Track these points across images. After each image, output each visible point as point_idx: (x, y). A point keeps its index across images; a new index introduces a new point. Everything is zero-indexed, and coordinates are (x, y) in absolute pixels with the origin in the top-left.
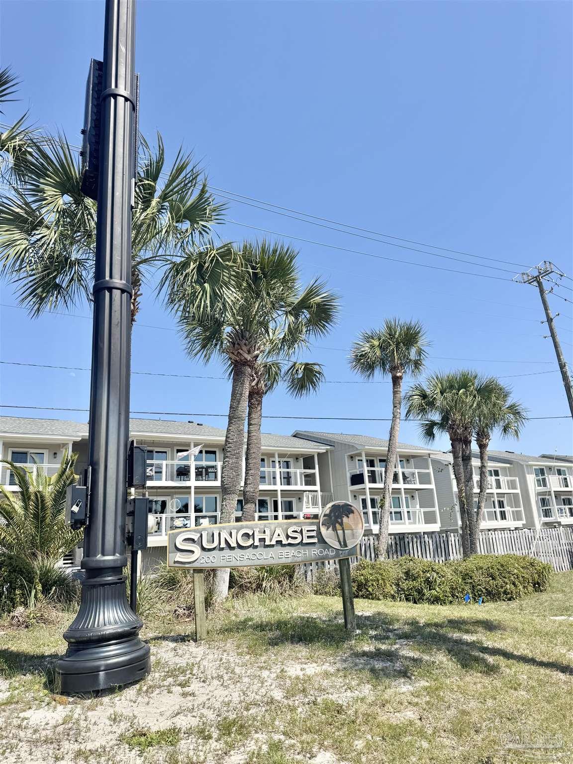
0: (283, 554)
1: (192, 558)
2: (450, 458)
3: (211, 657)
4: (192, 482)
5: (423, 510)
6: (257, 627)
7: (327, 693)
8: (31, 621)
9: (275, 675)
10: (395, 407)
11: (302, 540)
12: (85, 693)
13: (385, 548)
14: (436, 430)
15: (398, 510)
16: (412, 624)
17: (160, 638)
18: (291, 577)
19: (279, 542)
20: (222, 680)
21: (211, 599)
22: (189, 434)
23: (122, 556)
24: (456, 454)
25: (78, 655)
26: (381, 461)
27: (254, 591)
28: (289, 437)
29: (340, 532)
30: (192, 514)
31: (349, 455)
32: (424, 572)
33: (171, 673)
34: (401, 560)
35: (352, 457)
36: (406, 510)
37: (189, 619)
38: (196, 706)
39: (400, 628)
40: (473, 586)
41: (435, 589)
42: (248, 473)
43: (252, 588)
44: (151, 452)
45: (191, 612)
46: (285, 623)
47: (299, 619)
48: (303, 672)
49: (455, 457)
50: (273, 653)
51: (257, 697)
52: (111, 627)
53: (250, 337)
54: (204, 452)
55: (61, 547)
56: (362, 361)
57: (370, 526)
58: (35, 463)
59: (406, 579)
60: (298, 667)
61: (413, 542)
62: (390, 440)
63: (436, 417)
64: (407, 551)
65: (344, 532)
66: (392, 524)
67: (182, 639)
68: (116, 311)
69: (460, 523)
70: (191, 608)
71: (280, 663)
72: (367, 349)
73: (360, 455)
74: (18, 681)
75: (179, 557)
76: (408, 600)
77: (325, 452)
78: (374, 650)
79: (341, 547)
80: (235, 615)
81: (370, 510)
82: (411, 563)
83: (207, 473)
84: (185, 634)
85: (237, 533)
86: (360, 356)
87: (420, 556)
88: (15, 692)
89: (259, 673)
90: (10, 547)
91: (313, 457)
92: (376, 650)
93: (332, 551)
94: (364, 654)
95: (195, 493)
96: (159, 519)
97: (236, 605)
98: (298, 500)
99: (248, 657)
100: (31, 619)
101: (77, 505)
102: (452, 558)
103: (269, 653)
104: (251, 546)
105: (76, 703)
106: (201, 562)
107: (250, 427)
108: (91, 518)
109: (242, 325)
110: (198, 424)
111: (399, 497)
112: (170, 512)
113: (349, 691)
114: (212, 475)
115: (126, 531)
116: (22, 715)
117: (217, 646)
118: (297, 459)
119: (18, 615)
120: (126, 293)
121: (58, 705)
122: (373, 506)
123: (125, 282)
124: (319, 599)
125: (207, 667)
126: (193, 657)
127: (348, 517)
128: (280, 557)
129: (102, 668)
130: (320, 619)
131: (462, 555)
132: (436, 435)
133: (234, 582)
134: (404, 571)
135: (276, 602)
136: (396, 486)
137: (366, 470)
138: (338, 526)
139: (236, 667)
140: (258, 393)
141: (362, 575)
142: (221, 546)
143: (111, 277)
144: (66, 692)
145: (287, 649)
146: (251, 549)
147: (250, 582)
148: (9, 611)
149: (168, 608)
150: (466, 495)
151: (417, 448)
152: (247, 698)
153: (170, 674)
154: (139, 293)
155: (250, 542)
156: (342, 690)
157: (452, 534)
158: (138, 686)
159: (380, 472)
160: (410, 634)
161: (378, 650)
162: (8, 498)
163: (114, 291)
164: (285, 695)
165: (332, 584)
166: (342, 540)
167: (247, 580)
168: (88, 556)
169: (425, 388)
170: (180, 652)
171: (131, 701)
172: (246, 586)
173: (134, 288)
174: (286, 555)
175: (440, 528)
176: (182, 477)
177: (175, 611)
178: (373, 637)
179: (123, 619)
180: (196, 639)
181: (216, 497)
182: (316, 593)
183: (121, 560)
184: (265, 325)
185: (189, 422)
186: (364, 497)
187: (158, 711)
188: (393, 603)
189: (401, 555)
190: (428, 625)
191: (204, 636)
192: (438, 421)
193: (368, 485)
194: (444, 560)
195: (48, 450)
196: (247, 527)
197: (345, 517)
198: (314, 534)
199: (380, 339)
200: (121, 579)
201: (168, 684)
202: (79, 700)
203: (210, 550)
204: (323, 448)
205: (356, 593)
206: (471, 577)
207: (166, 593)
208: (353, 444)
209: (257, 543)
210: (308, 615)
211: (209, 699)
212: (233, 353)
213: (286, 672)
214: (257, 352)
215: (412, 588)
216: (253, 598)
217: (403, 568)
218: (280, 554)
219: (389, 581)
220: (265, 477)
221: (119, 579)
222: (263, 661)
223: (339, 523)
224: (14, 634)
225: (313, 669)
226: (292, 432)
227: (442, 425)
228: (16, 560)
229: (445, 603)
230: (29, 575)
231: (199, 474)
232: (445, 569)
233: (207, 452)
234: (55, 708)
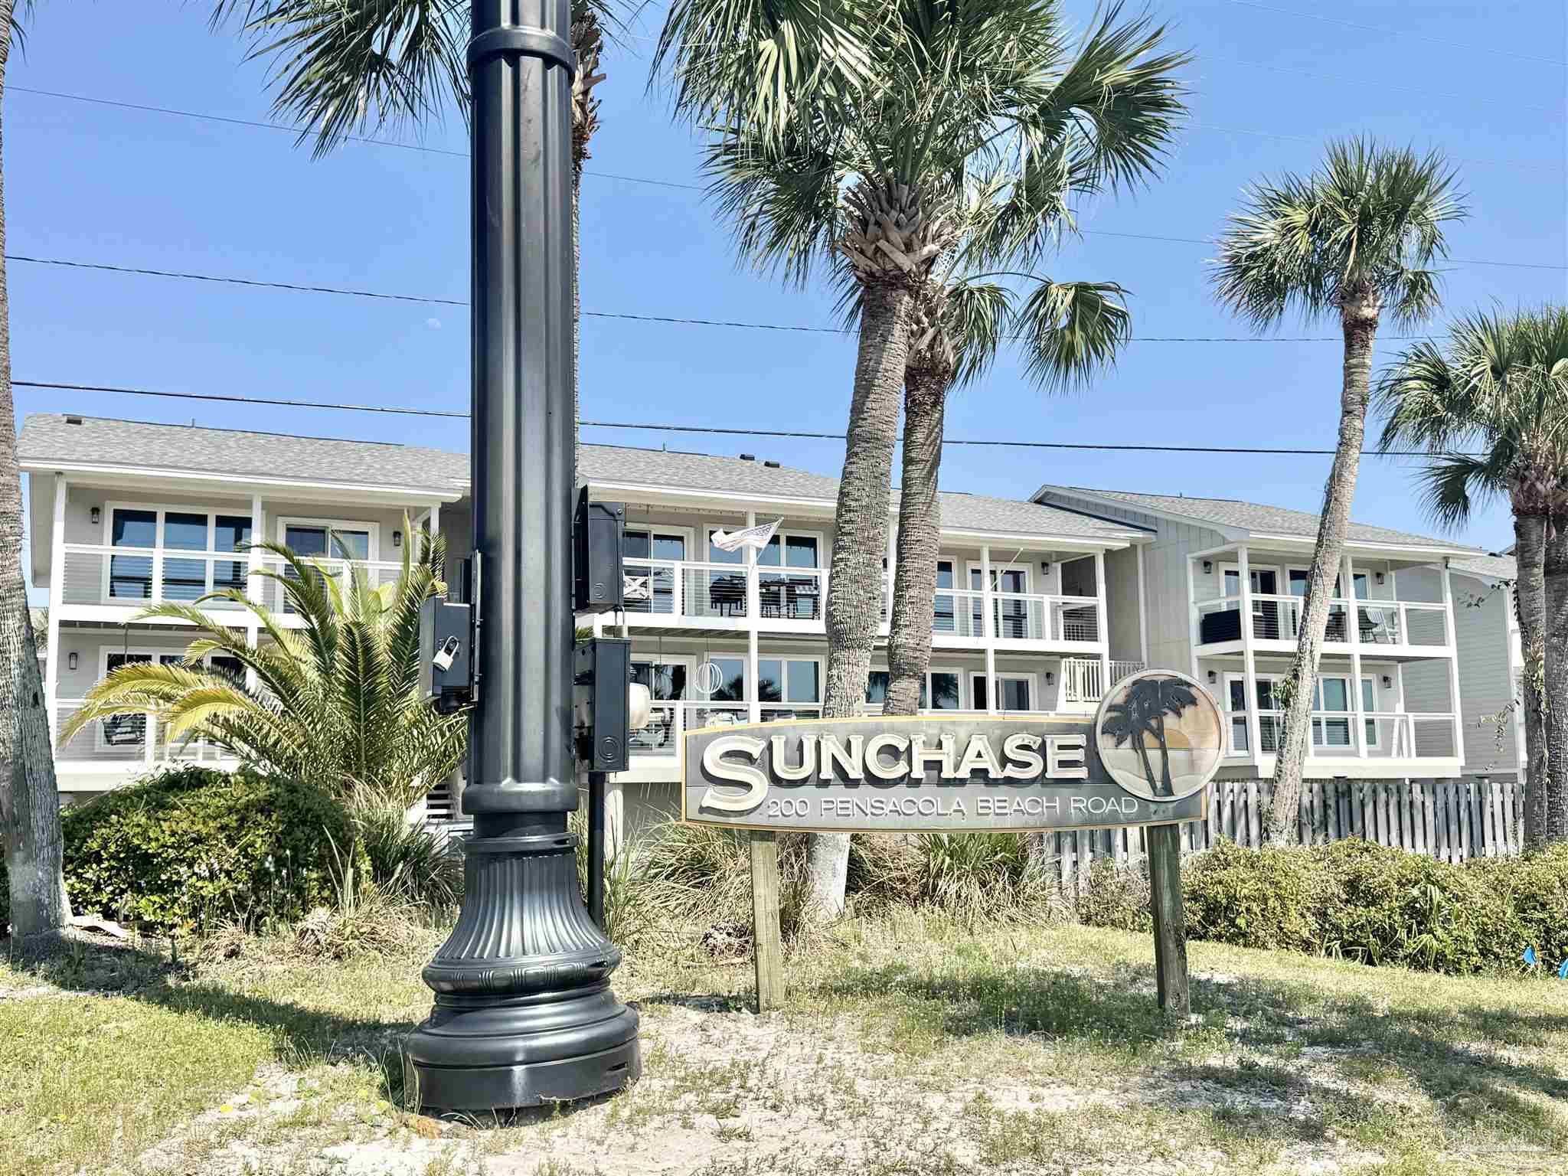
0: (990, 805)
1: (747, 801)
2: (1509, 569)
3: (794, 1051)
4: (753, 620)
5: (1412, 717)
6: (920, 987)
7: (1099, 1160)
8: (347, 943)
9: (960, 1106)
10: (1347, 413)
11: (1045, 770)
12: (479, 1113)
13: (1291, 815)
14: (1473, 487)
15: (1338, 715)
16: (1353, 1010)
17: (668, 998)
18: (1016, 872)
19: (980, 774)
20: (821, 1108)
21: (798, 914)
22: (744, 490)
23: (565, 785)
24: (1527, 555)
25: (461, 1022)
26: (1295, 575)
27: (915, 902)
28: (1021, 502)
29: (1154, 756)
30: (753, 704)
31: (1199, 559)
32: (1403, 885)
33: (690, 1082)
34: (1337, 849)
35: (1207, 564)
36: (1361, 716)
37: (741, 960)
38: (751, 1163)
39: (1317, 1019)
40: (1548, 931)
41: (1431, 932)
42: (901, 596)
43: (908, 894)
44: (643, 535)
45: (747, 942)
46: (995, 985)
47: (1032, 977)
48: (1037, 1105)
49: (1525, 565)
50: (957, 1053)
51: (912, 1155)
52: (541, 959)
53: (913, 202)
54: (783, 540)
55: (418, 769)
56: (1254, 272)
57: (1253, 756)
58: (346, 556)
59: (1347, 901)
60: (1024, 1092)
61: (1375, 803)
62: (1326, 511)
63: (1475, 444)
64: (1358, 825)
65: (1165, 754)
66: (1317, 754)
67: (723, 1004)
68: (530, 121)
69: (1523, 757)
70: (746, 932)
71: (975, 1079)
72: (1270, 235)
73: (1232, 557)
74: (320, 1078)
75: (712, 797)
76: (1347, 954)
77: (1125, 549)
78: (1238, 1067)
79: (1155, 795)
80: (863, 957)
81: (1254, 713)
82: (1367, 857)
83: (792, 598)
84: (730, 992)
85: (865, 744)
86: (1250, 257)
87: (1395, 842)
88: (313, 1100)
89: (918, 1097)
90: (292, 764)
91: (1090, 561)
92: (1243, 1067)
93: (1129, 805)
94: (1209, 1074)
95: (762, 650)
96: (667, 712)
97: (864, 933)
98: (1044, 679)
99: (890, 1058)
100: (347, 939)
101: (449, 651)
102: (1489, 850)
103: (948, 1051)
104: (902, 778)
105: (458, 1136)
106: (771, 813)
107: (910, 468)
108: (484, 685)
109: (889, 163)
110: (767, 464)
111: (1343, 681)
112: (695, 696)
113: (1159, 1159)
114: (805, 605)
115: (575, 723)
116: (329, 1152)
117: (810, 1025)
118: (1045, 565)
119: (314, 927)
120: (556, 67)
121: (414, 1136)
122: (1264, 703)
123: (554, 34)
124: (1092, 933)
125: (782, 1074)
126: (747, 1049)
127: (1179, 715)
128: (980, 811)
129: (520, 1058)
130: (1091, 980)
131: (1521, 843)
132: (1472, 505)
133: (859, 877)
134: (1345, 878)
135: (972, 934)
136: (1336, 647)
137: (1247, 600)
138: (1147, 737)
139: (859, 1080)
140: (931, 372)
141: (1220, 882)
142: (822, 776)
143: (515, 18)
144: (433, 1109)
145: (998, 1045)
146: (902, 788)
147: (904, 880)
148: (295, 919)
149: (688, 928)
150: (1548, 675)
151: (1408, 540)
152: (883, 1155)
153: (688, 1084)
154: (595, 73)
155: (901, 769)
156: (1139, 1157)
157: (1496, 787)
158: (608, 1107)
159: (1290, 609)
160: (1344, 1034)
161: (1250, 1066)
162: (282, 644)
163: (526, 60)
164: (985, 1155)
165: (1131, 902)
166: (1157, 775)
167: (894, 874)
168: (479, 781)
169: (1446, 357)
170: (716, 1035)
171: (592, 1139)
172: (892, 888)
173: (582, 58)
174: (999, 808)
175: (1462, 768)
176: (726, 606)
177: (707, 937)
178: (1236, 1035)
179: (569, 942)
180: (758, 1005)
181: (816, 664)
182: (1087, 920)
183: (562, 792)
184: (952, 163)
185: (743, 457)
186: (1237, 677)
187: (659, 1167)
188: (1304, 955)
189: (1339, 836)
190: (1400, 1017)
191: (779, 998)
192: (1480, 459)
193: (1251, 642)
194: (1465, 856)
195: (377, 524)
196: (892, 730)
197: (1170, 714)
198: (1079, 755)
199: (1312, 205)
200: (563, 842)
201: (682, 1107)
202: (464, 1127)
203: (793, 784)
204: (1122, 535)
205: (1199, 928)
206: (1543, 906)
207: (683, 893)
208: (1212, 527)
209: (918, 772)
210: (1056, 969)
211: (787, 1149)
212: (862, 252)
213: (990, 1101)
214: (931, 247)
215: (1363, 925)
216: (912, 920)
217: (1340, 870)
218: (980, 804)
219: (1298, 903)
220: (950, 615)
221: (557, 842)
222: (929, 1071)
223: (1152, 731)
224: (307, 971)
225: (1063, 1100)
226: (1033, 491)
227: (1492, 471)
228: (305, 794)
229: (1458, 971)
230: (341, 833)
231: (770, 599)
232: (1465, 879)
233: (792, 541)
234: (407, 1141)
